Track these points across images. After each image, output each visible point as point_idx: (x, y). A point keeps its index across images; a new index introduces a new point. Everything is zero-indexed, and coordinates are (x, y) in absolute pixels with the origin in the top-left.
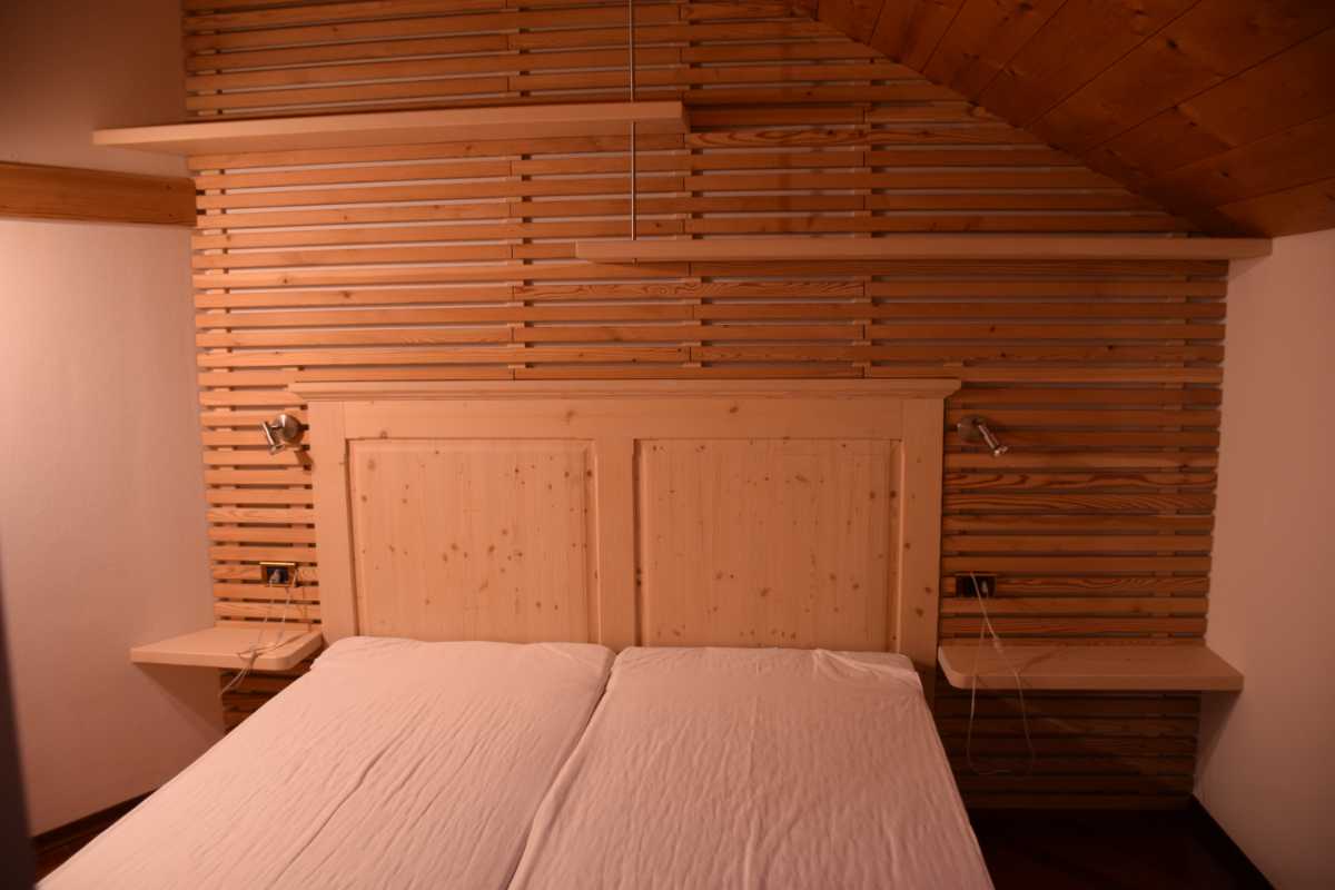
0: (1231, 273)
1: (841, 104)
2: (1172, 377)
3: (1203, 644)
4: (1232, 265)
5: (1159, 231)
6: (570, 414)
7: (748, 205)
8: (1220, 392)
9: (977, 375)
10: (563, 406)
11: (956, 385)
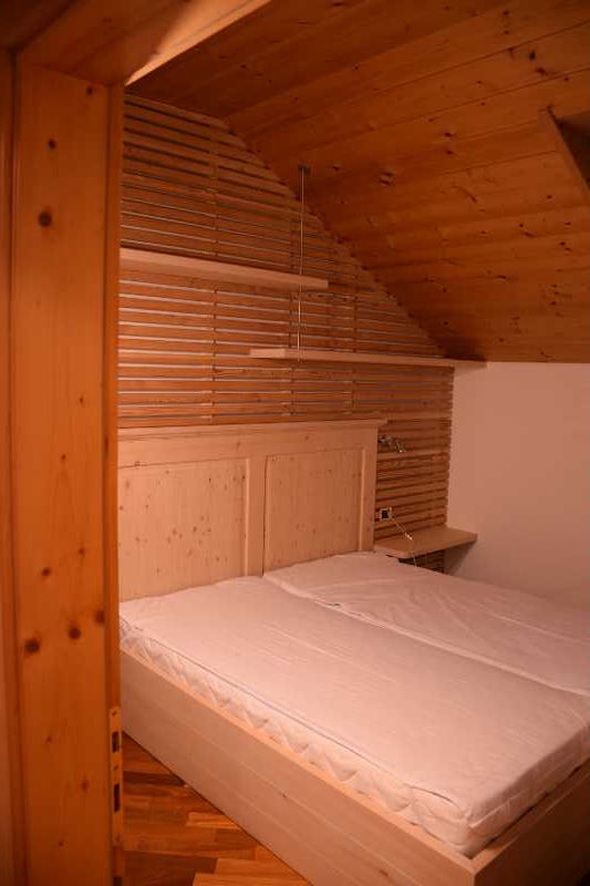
0: (455, 374)
1: (346, 285)
2: (438, 416)
3: (445, 526)
4: (456, 372)
5: (432, 355)
6: (239, 444)
7: (315, 332)
8: (450, 421)
9: (396, 417)
10: (235, 439)
11: (386, 421)
